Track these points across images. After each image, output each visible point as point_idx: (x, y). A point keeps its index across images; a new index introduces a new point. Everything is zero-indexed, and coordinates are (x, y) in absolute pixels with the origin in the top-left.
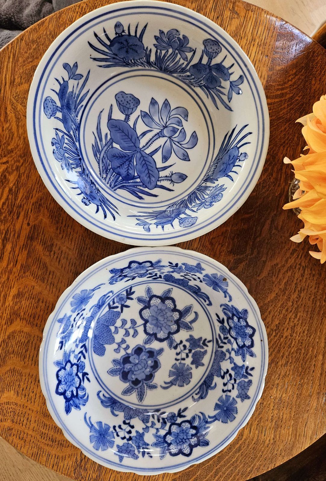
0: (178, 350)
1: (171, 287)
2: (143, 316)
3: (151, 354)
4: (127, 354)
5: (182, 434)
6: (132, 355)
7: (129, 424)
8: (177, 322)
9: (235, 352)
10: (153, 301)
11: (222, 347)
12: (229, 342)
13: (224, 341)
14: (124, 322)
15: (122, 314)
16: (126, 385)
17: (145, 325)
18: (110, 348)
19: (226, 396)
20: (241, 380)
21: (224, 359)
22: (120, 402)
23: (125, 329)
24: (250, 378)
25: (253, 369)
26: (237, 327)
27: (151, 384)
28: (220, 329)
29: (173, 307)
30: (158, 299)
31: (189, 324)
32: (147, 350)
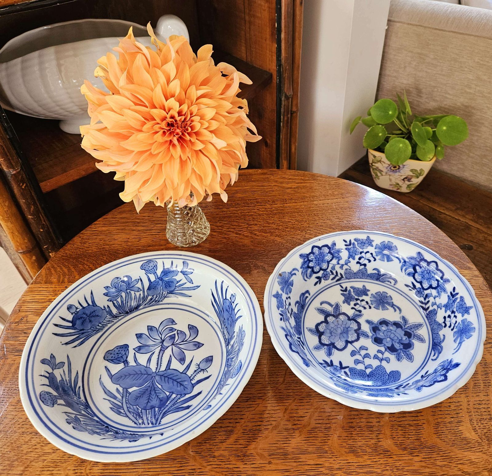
0: (361, 309)
1: (306, 330)
2: (343, 346)
3: (375, 329)
4: (386, 350)
5: (425, 276)
6: (385, 345)
7: (444, 322)
8: (336, 316)
9: (339, 260)
10: (326, 342)
11: (341, 274)
12: (333, 268)
13: (335, 274)
14: (357, 362)
15: (350, 367)
16: (415, 342)
17: (351, 342)
18: (389, 368)
19: (377, 256)
20: (358, 248)
21: (350, 270)
22: (433, 340)
23: (363, 359)
24: (353, 241)
25: (345, 241)
26: (317, 262)
27: (402, 322)
28: (326, 280)
29: (324, 323)
30: (322, 338)
31: (334, 307)
32: (374, 333)
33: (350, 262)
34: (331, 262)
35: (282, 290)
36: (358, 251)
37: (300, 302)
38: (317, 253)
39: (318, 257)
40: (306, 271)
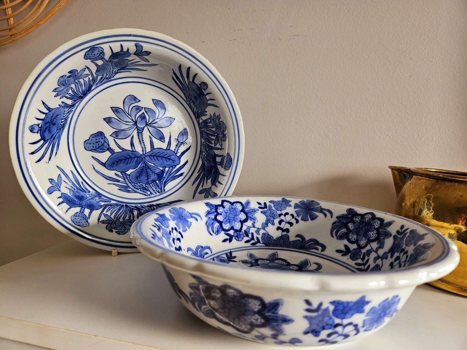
9: (380, 247)
12: (369, 253)
33: (387, 258)
34: (371, 244)
35: (296, 206)
36: (401, 246)
37: (307, 242)
38: (367, 220)
39: (364, 225)
40: (341, 227)
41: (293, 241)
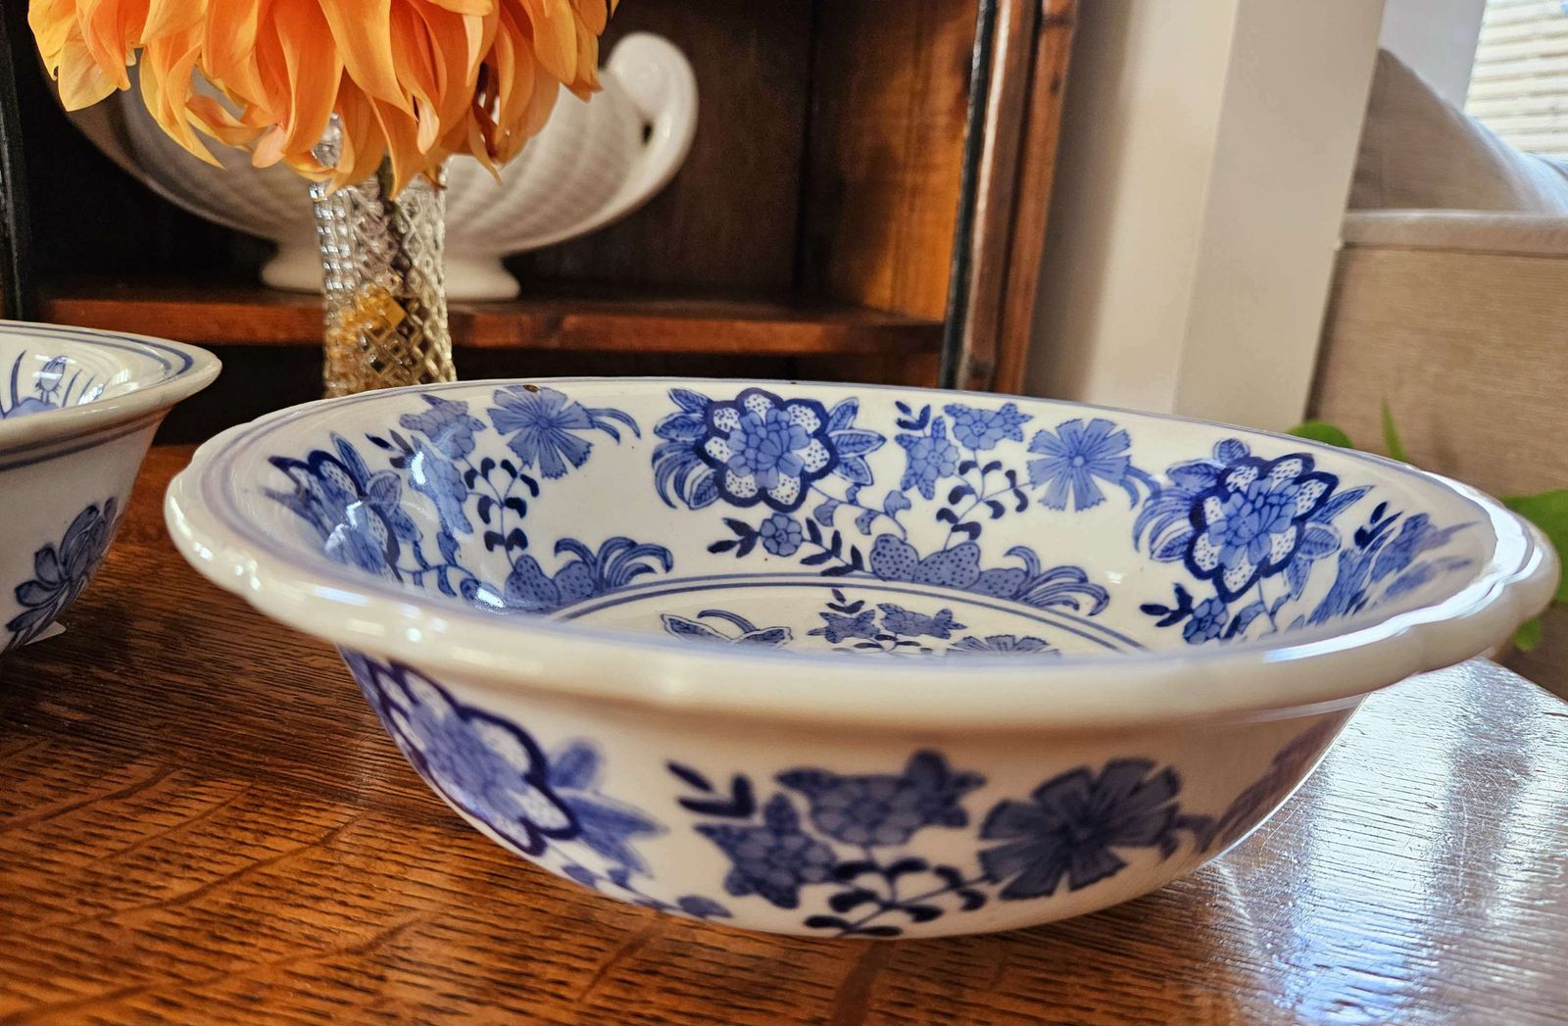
5: (1243, 530)
9: (859, 485)
11: (855, 553)
12: (826, 514)
13: (827, 542)
19: (1034, 483)
20: (955, 442)
21: (903, 543)
24: (936, 413)
25: (902, 408)
26: (751, 453)
28: (778, 553)
31: (754, 633)
33: (908, 506)
34: (817, 484)
36: (951, 456)
37: (600, 559)
38: (763, 414)
39: (762, 432)
40: (684, 463)
41: (558, 573)
